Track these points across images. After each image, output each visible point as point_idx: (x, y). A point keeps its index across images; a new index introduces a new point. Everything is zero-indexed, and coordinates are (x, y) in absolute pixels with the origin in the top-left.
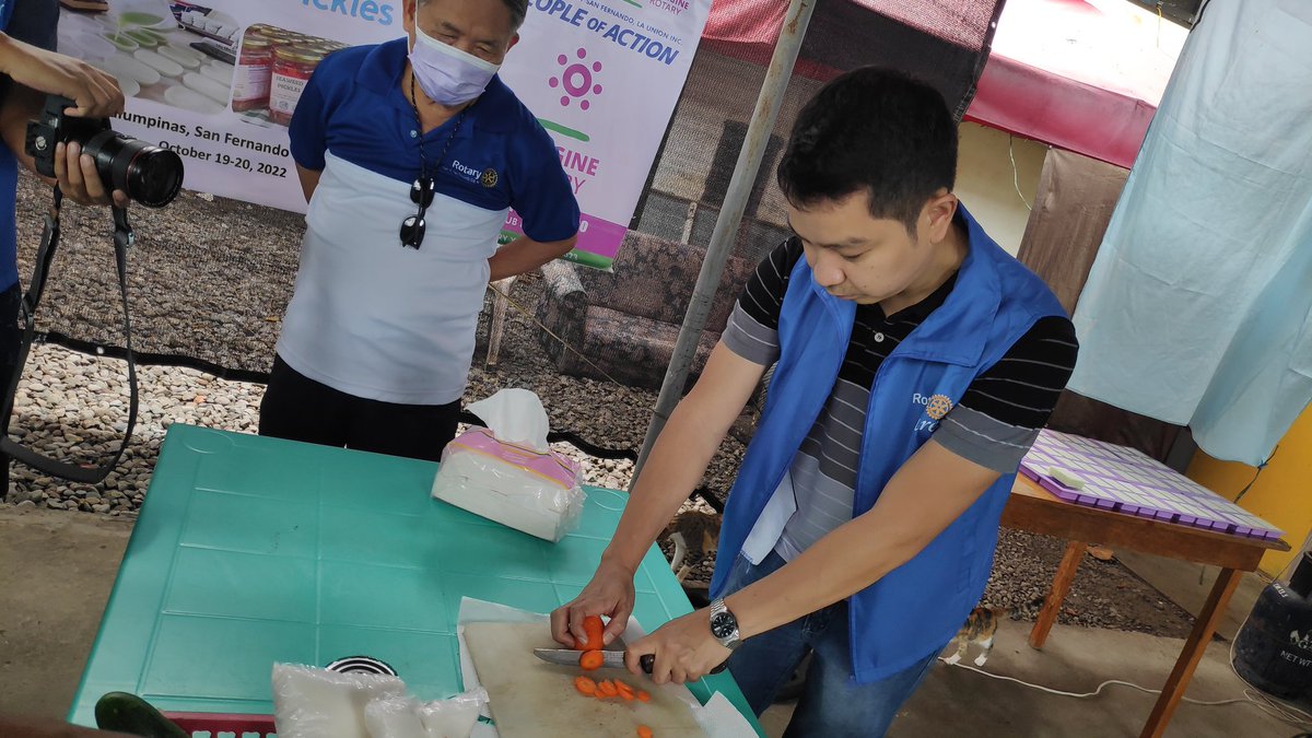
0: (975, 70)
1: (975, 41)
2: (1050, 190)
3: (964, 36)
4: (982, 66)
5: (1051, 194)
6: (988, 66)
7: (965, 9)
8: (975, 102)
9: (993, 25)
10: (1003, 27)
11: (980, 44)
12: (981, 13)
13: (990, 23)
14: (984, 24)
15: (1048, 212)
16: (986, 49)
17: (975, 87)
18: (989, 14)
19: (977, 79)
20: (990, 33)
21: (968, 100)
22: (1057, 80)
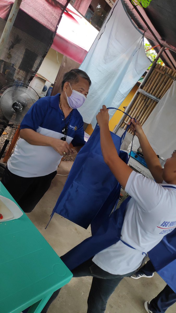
0: (53, 37)
1: (53, 29)
2: (65, 62)
3: (51, 27)
4: (54, 36)
5: (65, 63)
6: (56, 36)
7: (52, 20)
8: (53, 45)
9: (58, 26)
10: (60, 27)
11: (54, 30)
12: (55, 22)
13: (57, 25)
14: (55, 25)
15: (64, 67)
16: (56, 32)
17: (53, 41)
18: (57, 23)
19: (53, 39)
20: (57, 28)
21: (51, 44)
22: (70, 42)
